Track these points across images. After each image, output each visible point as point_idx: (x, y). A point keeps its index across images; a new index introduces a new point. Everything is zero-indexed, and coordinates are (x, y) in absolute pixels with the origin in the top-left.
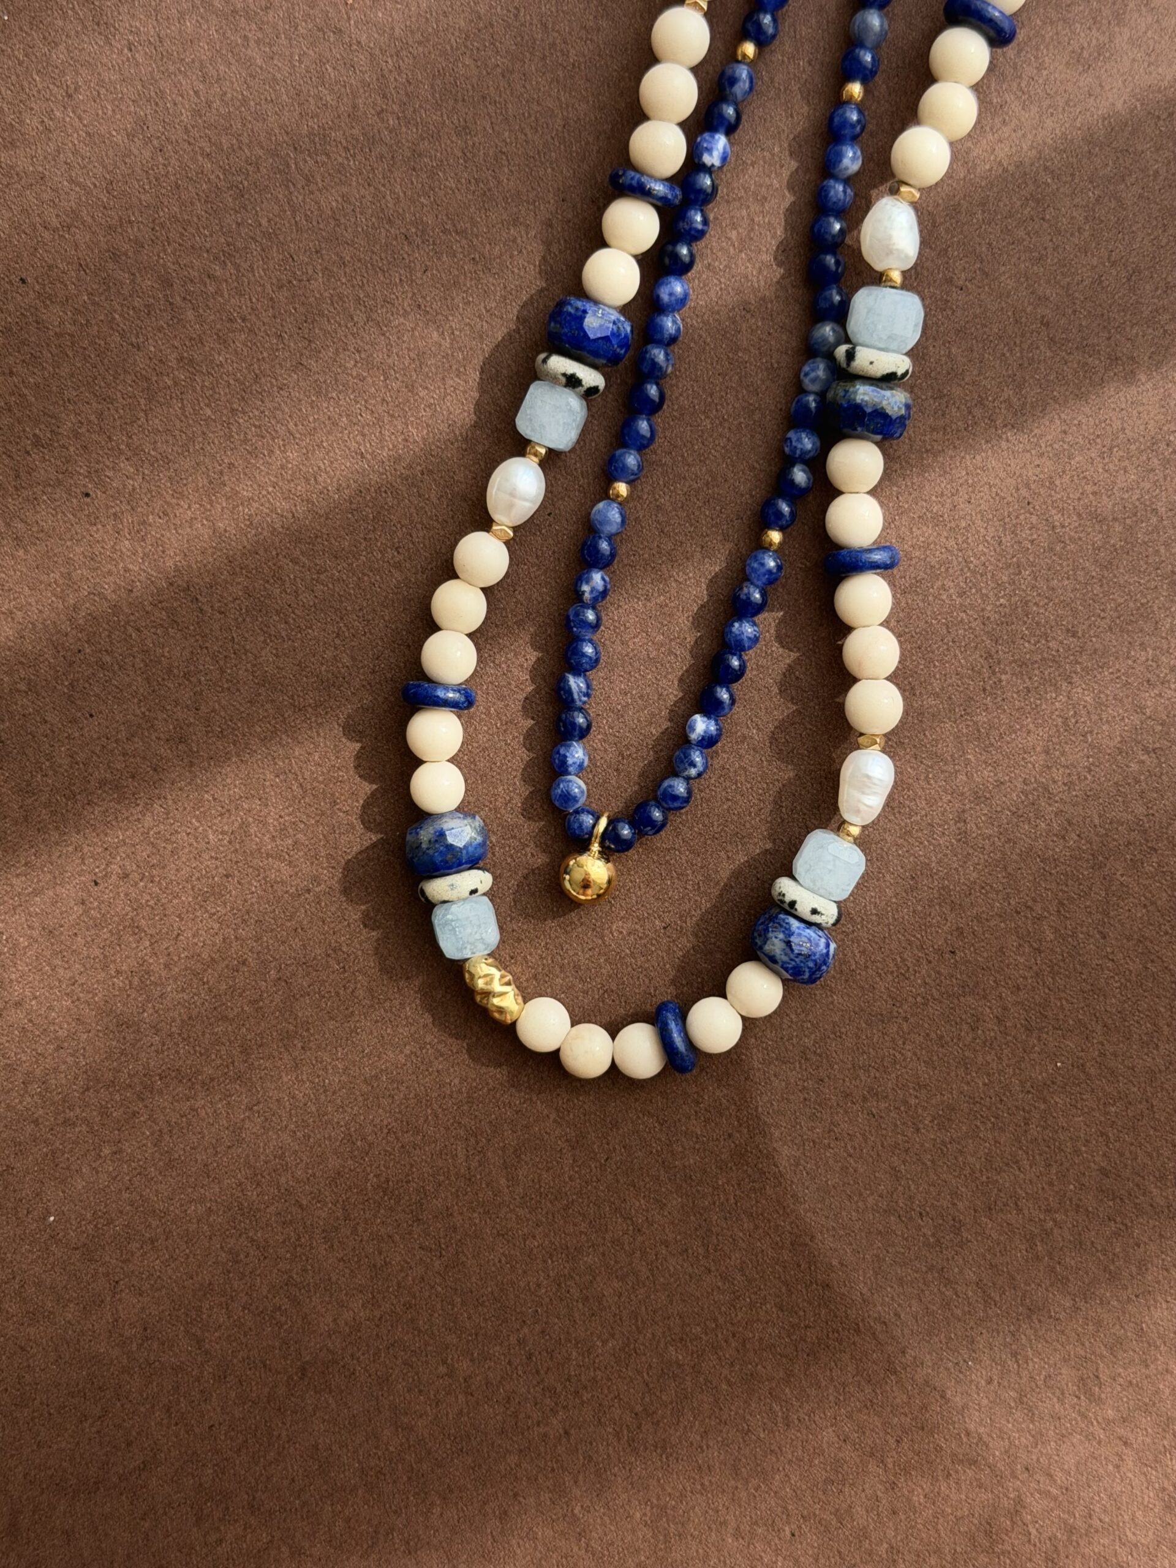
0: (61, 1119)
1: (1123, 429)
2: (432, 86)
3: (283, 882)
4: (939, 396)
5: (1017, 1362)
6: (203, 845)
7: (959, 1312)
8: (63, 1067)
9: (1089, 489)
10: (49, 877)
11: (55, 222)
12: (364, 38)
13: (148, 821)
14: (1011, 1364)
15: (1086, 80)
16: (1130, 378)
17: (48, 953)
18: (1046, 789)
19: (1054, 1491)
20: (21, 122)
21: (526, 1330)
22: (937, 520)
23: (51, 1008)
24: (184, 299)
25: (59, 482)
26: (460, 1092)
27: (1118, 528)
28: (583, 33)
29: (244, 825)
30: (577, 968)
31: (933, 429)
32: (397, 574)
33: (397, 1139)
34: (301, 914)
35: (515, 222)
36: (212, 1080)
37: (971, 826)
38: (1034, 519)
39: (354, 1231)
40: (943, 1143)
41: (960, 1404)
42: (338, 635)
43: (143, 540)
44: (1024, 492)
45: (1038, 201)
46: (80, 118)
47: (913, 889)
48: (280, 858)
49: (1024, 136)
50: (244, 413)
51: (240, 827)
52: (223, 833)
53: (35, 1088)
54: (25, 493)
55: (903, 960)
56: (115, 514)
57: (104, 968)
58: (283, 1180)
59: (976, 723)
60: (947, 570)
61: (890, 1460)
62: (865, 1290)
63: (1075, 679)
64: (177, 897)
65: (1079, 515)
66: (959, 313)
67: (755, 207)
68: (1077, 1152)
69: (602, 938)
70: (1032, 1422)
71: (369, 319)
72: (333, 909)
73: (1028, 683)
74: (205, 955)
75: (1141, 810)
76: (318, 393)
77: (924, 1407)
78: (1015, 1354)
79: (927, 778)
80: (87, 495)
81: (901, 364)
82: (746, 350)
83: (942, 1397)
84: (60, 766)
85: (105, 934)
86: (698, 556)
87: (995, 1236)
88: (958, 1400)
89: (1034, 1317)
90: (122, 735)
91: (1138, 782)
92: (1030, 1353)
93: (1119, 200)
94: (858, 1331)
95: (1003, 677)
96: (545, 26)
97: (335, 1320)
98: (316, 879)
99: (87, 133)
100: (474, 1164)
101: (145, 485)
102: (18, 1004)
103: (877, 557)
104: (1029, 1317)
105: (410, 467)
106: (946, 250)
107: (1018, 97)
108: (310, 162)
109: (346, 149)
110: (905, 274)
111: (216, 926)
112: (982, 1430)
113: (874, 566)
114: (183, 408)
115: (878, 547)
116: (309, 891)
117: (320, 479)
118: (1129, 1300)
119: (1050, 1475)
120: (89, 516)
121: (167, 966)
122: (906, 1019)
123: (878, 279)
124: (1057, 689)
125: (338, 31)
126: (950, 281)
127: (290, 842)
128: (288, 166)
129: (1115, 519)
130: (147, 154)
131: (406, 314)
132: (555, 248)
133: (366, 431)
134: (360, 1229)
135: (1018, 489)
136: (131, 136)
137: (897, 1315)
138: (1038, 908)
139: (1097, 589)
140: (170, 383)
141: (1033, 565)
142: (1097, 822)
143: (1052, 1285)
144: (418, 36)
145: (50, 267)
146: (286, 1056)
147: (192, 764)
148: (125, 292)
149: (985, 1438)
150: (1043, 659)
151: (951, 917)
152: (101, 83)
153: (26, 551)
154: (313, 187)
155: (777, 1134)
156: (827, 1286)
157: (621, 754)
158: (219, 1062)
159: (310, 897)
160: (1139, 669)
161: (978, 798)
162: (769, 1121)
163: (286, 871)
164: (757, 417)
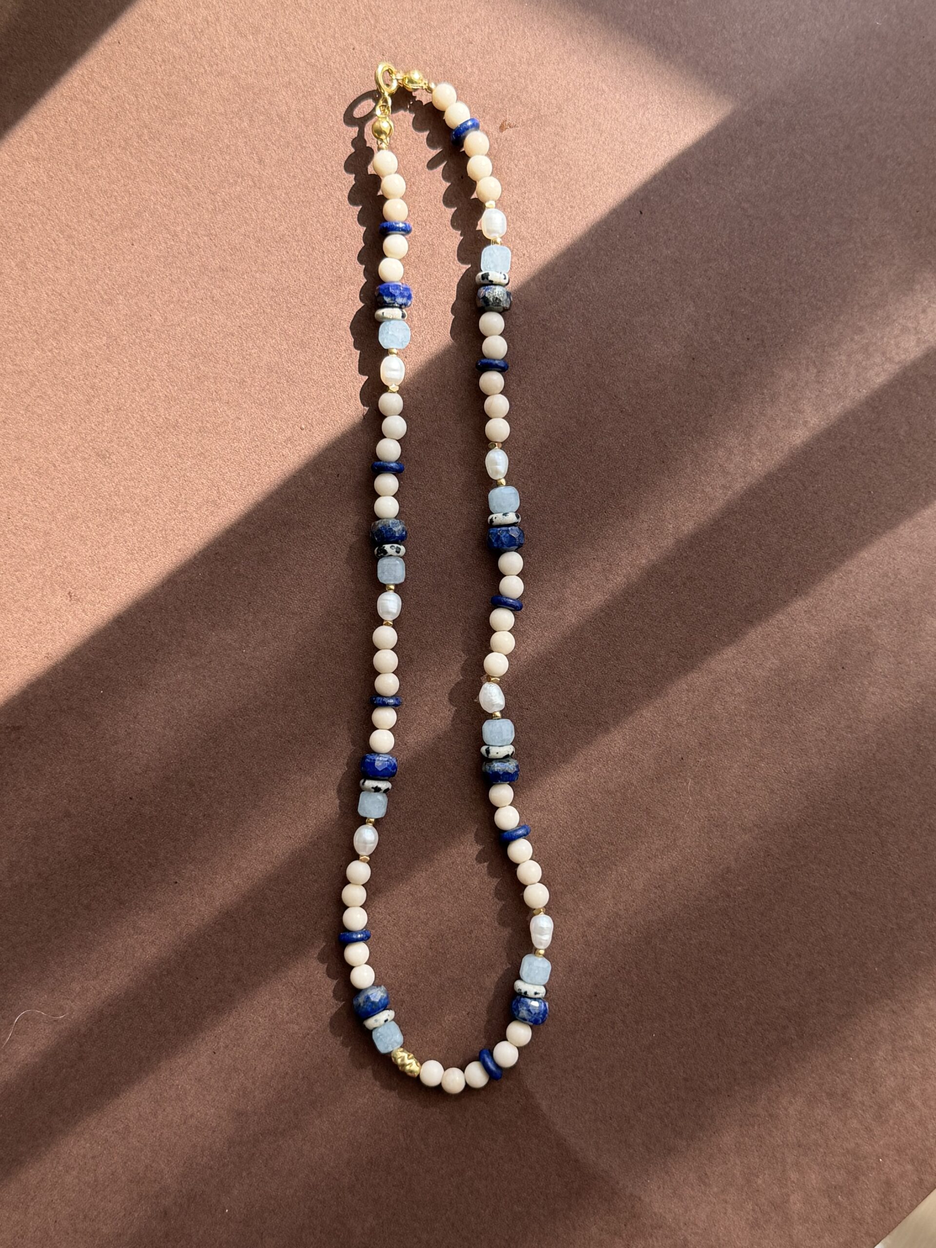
0: (221, 1164)
1: (610, 753)
2: (286, 676)
3: (296, 1033)
4: (529, 756)
5: (669, 1176)
6: (257, 1025)
7: (638, 1158)
8: (217, 1140)
9: (602, 780)
10: (193, 1055)
11: (140, 771)
12: (253, 665)
13: (231, 1020)
14: (667, 1178)
15: (556, 614)
16: (607, 731)
17: (200, 1090)
18: (617, 914)
19: (699, 1231)
20: (117, 733)
21: (448, 1213)
22: (542, 809)
23: (206, 1114)
24: (200, 790)
25: (163, 880)
26: (395, 1109)
27: (619, 794)
28: (344, 641)
29: (274, 1012)
30: (433, 1041)
31: (530, 771)
32: (316, 885)
33: (372, 1138)
34: (307, 1045)
35: (333, 724)
36: (284, 1130)
37: (589, 937)
38: (583, 799)
39: (362, 1185)
40: (613, 1083)
41: (648, 1201)
42: (297, 918)
43: (204, 896)
44: (576, 788)
45: (550, 667)
46: (142, 726)
47: (571, 971)
48: (292, 1022)
49: (537, 641)
50: (235, 831)
51: (272, 1012)
52: (265, 1017)
53: (207, 1152)
54: (150, 888)
55: (574, 1004)
56: (190, 888)
57: (226, 1091)
58: (325, 1169)
59: (580, 892)
60: (551, 828)
61: (624, 1235)
62: (594, 1159)
63: (617, 863)
64: (251, 1050)
65: (601, 793)
66: (529, 719)
67: (434, 695)
68: (671, 1073)
69: (441, 1025)
70: (682, 1201)
71: (281, 779)
72: (321, 1039)
73: (598, 869)
74: (269, 1074)
75: (660, 914)
76: (266, 816)
77: (633, 1207)
78: (667, 1173)
79: (565, 921)
80: (176, 883)
81: (509, 750)
82: (443, 755)
83: (640, 1199)
84: (189, 1004)
85: (223, 1075)
86: (443, 846)
87: (645, 1119)
88: (647, 1200)
89: (672, 1154)
90: (213, 984)
91: (655, 902)
92: (674, 1170)
93: (583, 659)
94: (595, 1178)
95: (587, 869)
96: (327, 641)
97: (363, 1228)
98: (310, 1028)
99: (146, 731)
100: (408, 1142)
101: (200, 873)
102: (192, 1116)
103: (520, 832)
104: (669, 1153)
105: (311, 837)
106: (517, 695)
107: (531, 626)
108: (242, 720)
109: (256, 711)
110: (501, 712)
111: (271, 1060)
112: (661, 1211)
113: (520, 837)
114: (210, 835)
115: (520, 826)
116: (308, 1034)
117: (275, 852)
118: (711, 1136)
119: (696, 1225)
120: (178, 891)
121: (253, 1083)
122: (582, 1030)
123: (490, 716)
124: (611, 869)
125: (242, 664)
126: (521, 707)
127: (295, 1014)
128: (232, 724)
129: (616, 791)
130: (172, 734)
131: (295, 773)
132: (352, 731)
133: (290, 826)
134: (364, 1184)
135: (572, 788)
136: (164, 728)
137: (611, 1166)
138: (627, 967)
139: (617, 822)
140: (202, 826)
141: (587, 818)
142: (643, 923)
143: (675, 1136)
144: (275, 658)
145: (141, 790)
146: (314, 1112)
147: (245, 990)
148: (175, 792)
149: (664, 1215)
150: (602, 857)
151: (591, 980)
152: (147, 709)
153: (155, 913)
154: (245, 730)
155: (538, 1096)
156: (577, 1161)
157: (431, 941)
158: (285, 1121)
159: (309, 1037)
160: (643, 853)
161: (590, 924)
162: (534, 1091)
163: (296, 1027)
164: (455, 782)
